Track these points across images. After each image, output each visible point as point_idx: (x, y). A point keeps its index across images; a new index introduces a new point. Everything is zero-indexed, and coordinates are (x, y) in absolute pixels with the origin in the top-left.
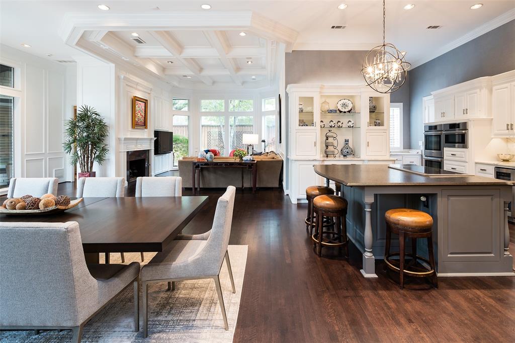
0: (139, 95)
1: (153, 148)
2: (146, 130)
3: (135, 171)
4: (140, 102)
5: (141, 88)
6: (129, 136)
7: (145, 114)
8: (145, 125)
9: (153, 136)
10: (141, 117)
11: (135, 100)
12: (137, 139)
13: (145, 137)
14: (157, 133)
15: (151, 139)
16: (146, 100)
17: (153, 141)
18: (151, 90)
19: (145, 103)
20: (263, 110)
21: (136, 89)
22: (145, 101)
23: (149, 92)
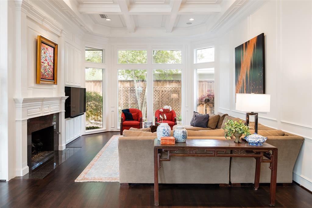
0: (47, 35)
1: (63, 111)
2: (55, 86)
3: (39, 144)
4: (47, 46)
5: (48, 26)
6: (31, 96)
7: (54, 63)
8: (54, 79)
9: (63, 94)
10: (48, 67)
11: (41, 42)
12: (43, 100)
13: (54, 96)
14: (68, 90)
15: (61, 99)
16: (56, 45)
17: (64, 101)
18: (61, 33)
19: (54, 48)
20: (195, 63)
21: (42, 26)
22: (53, 45)
23: (59, 34)
